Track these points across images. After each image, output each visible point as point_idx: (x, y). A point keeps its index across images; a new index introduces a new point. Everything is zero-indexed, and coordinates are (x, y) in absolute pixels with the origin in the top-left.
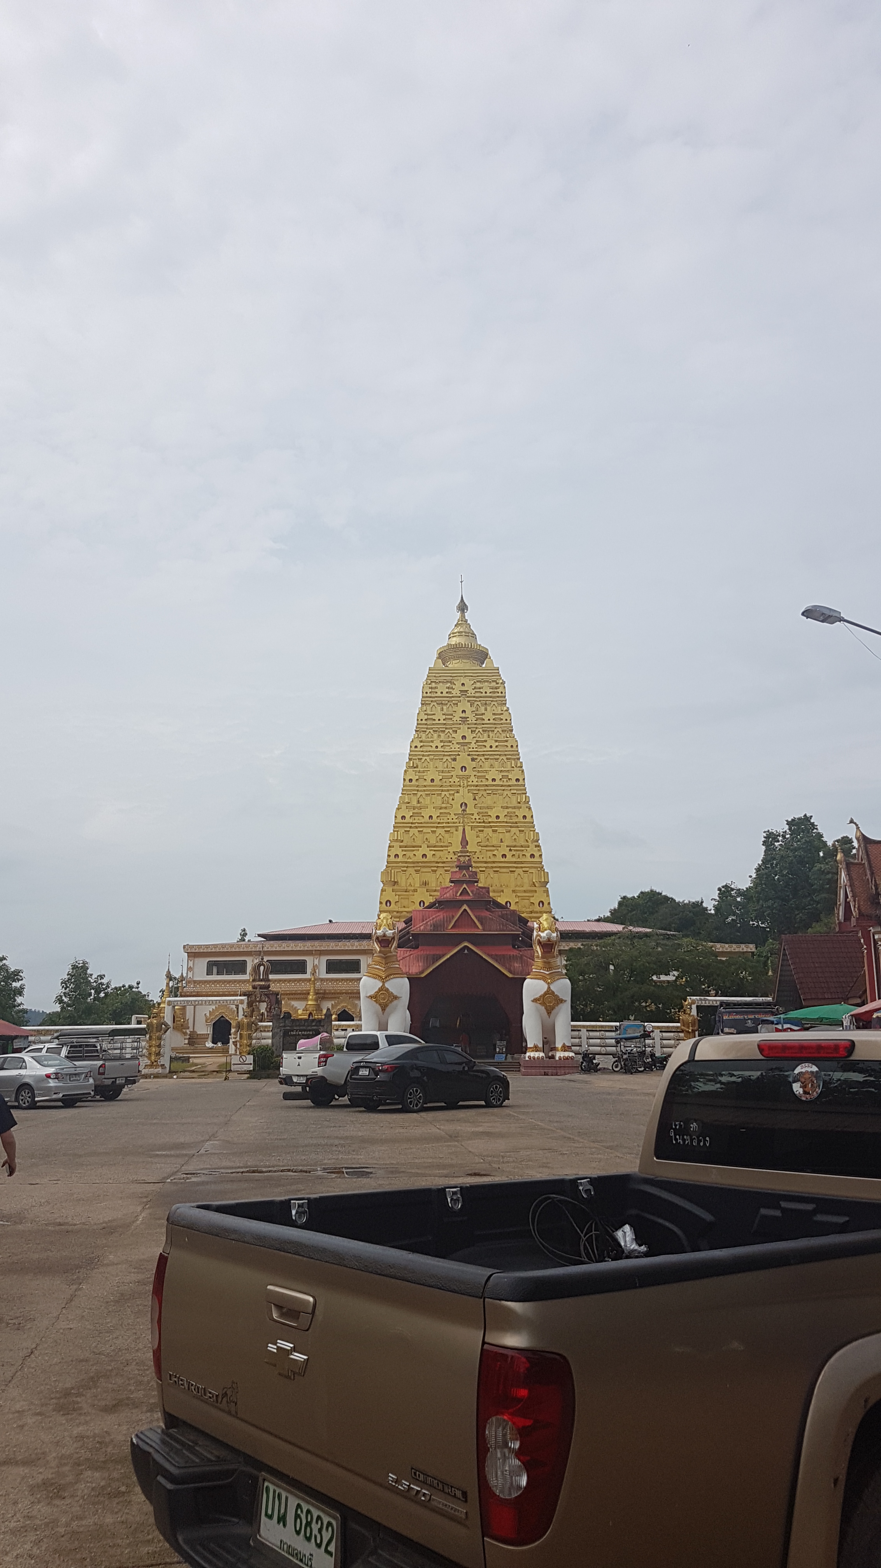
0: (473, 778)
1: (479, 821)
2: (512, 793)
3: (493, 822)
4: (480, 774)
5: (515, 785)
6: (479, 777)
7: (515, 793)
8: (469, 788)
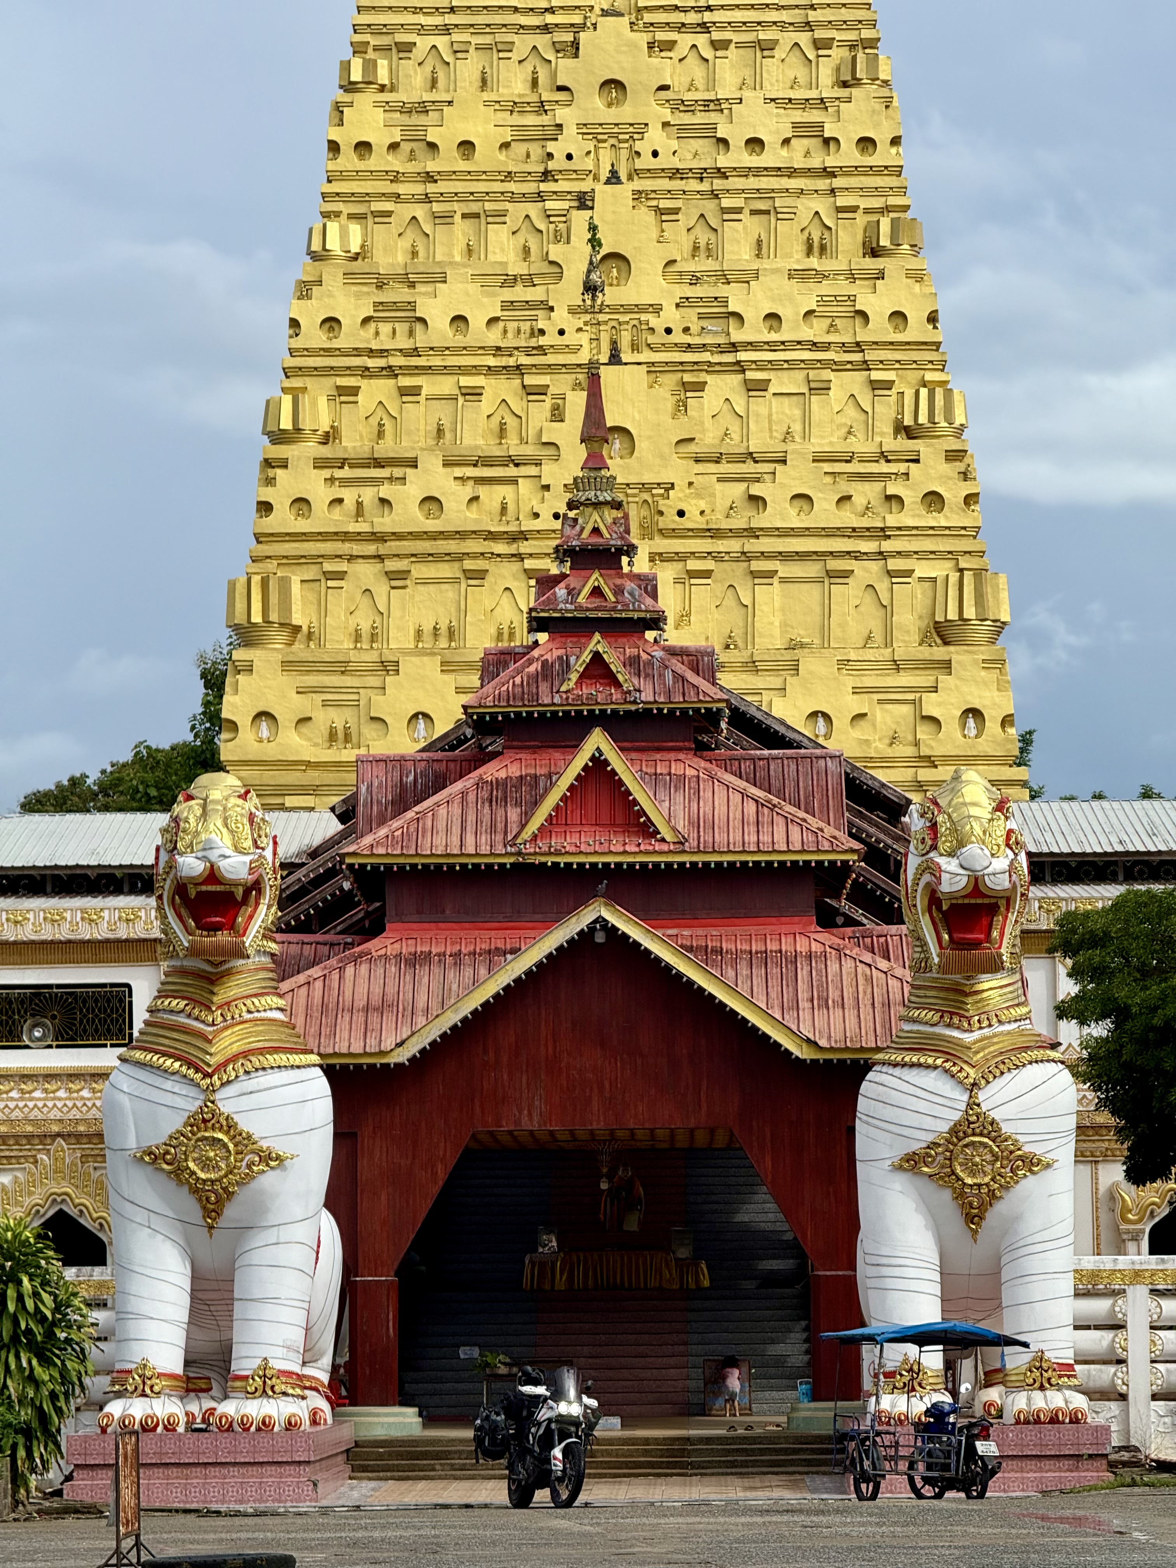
0: (655, 137)
1: (688, 339)
2: (839, 210)
3: (751, 346)
4: (687, 119)
5: (856, 170)
6: (684, 132)
7: (854, 209)
8: (638, 184)
